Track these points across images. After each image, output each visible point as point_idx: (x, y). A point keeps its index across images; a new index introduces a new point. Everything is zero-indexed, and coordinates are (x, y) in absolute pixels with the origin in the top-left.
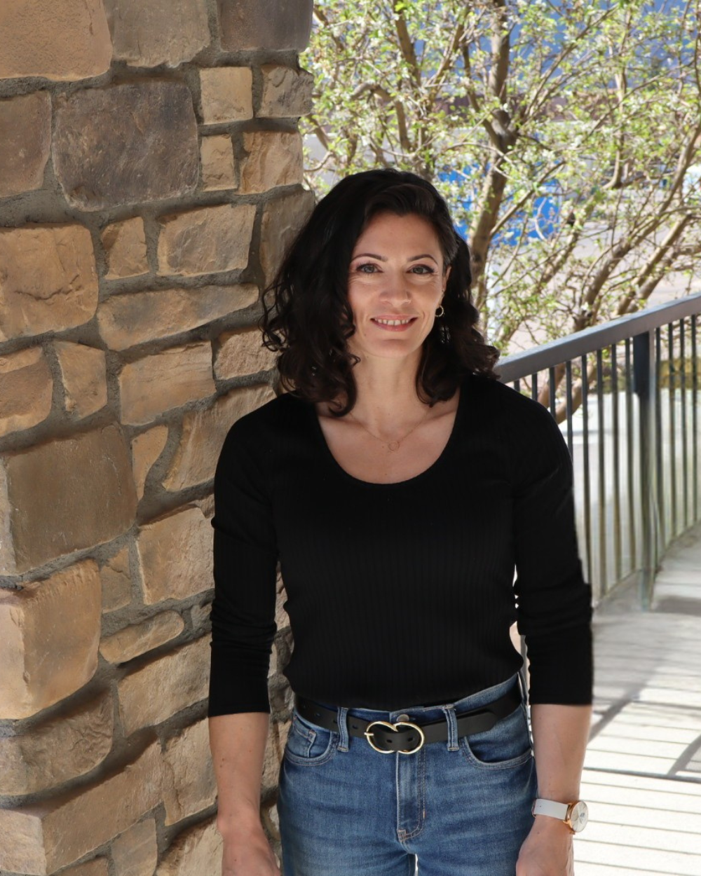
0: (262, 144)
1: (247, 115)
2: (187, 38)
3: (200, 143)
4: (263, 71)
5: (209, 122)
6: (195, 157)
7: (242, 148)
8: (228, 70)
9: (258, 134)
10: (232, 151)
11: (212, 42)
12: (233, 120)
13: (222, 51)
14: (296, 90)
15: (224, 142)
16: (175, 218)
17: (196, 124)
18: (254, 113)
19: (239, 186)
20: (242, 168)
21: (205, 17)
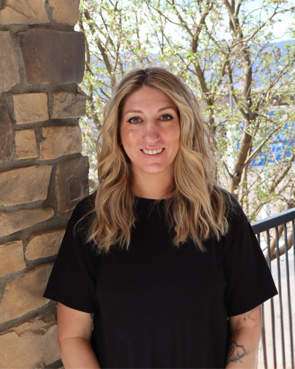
0: (53, 133)
1: (45, 118)
2: (5, 79)
3: (14, 134)
4: (53, 95)
5: (18, 123)
6: (11, 142)
7: (42, 136)
8: (31, 95)
9: (51, 128)
10: (35, 137)
11: (21, 80)
12: (36, 121)
13: (27, 85)
14: (75, 104)
15: (30, 133)
17: (10, 124)
18: (50, 117)
19: (39, 156)
20: (41, 146)
21: (17, 68)
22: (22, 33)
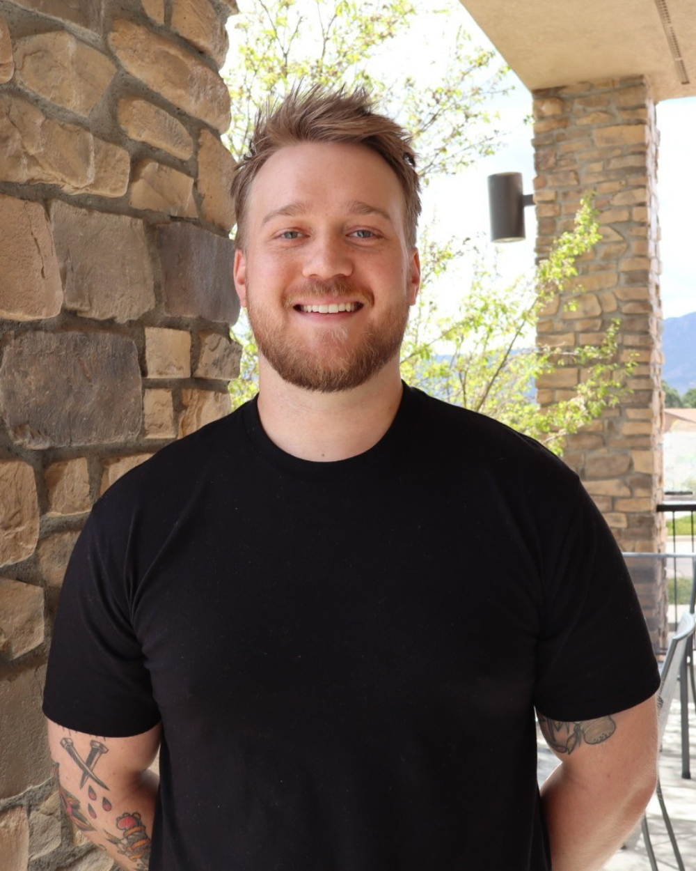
0: (199, 399)
1: (184, 374)
2: (134, 298)
3: (144, 394)
4: (201, 336)
5: (152, 376)
6: (138, 406)
7: (181, 402)
8: (171, 332)
9: (195, 391)
10: (171, 404)
11: (156, 305)
12: (174, 377)
13: (165, 314)
14: (228, 356)
15: (165, 395)
16: (118, 460)
17: (140, 376)
18: (192, 373)
19: (177, 435)
20: (181, 420)
21: (151, 283)
22: (161, 226)
